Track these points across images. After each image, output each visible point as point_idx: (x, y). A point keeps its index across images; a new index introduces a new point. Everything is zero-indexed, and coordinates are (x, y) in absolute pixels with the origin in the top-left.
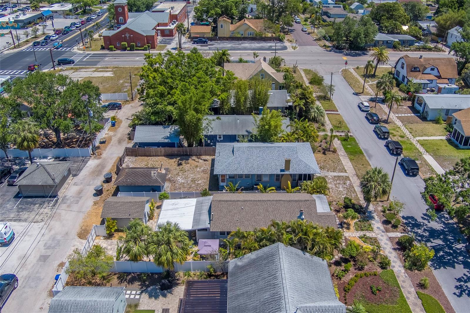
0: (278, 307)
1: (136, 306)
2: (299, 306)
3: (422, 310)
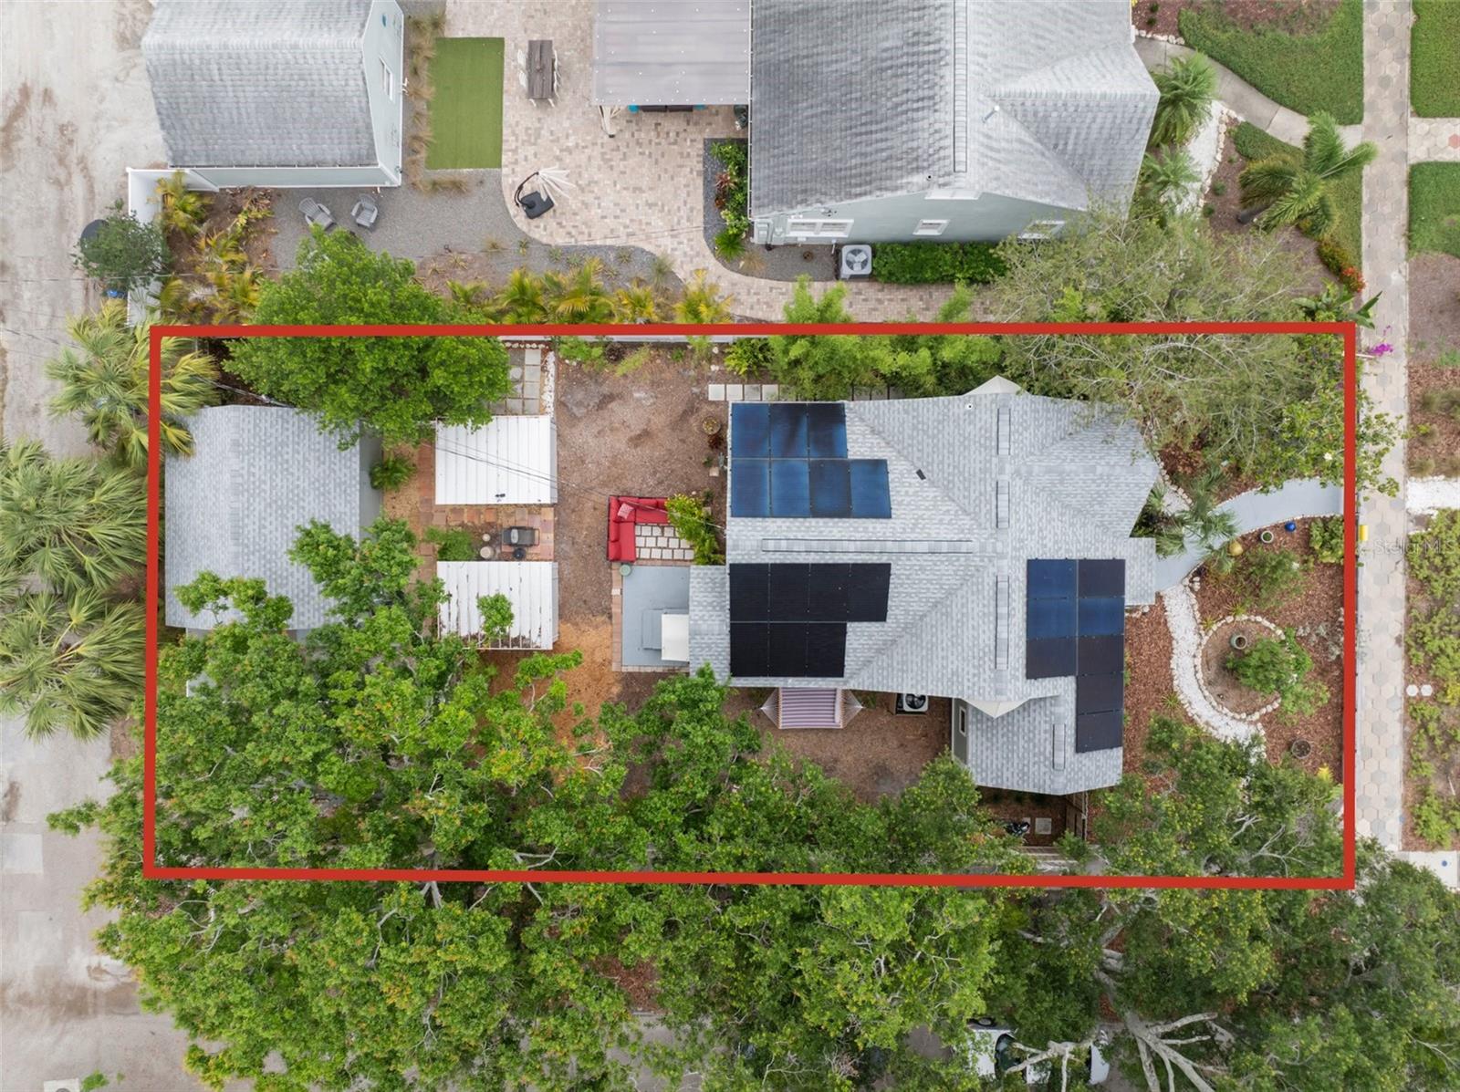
0: (927, 93)
1: (437, 24)
2: (1002, 89)
3: (1398, 59)
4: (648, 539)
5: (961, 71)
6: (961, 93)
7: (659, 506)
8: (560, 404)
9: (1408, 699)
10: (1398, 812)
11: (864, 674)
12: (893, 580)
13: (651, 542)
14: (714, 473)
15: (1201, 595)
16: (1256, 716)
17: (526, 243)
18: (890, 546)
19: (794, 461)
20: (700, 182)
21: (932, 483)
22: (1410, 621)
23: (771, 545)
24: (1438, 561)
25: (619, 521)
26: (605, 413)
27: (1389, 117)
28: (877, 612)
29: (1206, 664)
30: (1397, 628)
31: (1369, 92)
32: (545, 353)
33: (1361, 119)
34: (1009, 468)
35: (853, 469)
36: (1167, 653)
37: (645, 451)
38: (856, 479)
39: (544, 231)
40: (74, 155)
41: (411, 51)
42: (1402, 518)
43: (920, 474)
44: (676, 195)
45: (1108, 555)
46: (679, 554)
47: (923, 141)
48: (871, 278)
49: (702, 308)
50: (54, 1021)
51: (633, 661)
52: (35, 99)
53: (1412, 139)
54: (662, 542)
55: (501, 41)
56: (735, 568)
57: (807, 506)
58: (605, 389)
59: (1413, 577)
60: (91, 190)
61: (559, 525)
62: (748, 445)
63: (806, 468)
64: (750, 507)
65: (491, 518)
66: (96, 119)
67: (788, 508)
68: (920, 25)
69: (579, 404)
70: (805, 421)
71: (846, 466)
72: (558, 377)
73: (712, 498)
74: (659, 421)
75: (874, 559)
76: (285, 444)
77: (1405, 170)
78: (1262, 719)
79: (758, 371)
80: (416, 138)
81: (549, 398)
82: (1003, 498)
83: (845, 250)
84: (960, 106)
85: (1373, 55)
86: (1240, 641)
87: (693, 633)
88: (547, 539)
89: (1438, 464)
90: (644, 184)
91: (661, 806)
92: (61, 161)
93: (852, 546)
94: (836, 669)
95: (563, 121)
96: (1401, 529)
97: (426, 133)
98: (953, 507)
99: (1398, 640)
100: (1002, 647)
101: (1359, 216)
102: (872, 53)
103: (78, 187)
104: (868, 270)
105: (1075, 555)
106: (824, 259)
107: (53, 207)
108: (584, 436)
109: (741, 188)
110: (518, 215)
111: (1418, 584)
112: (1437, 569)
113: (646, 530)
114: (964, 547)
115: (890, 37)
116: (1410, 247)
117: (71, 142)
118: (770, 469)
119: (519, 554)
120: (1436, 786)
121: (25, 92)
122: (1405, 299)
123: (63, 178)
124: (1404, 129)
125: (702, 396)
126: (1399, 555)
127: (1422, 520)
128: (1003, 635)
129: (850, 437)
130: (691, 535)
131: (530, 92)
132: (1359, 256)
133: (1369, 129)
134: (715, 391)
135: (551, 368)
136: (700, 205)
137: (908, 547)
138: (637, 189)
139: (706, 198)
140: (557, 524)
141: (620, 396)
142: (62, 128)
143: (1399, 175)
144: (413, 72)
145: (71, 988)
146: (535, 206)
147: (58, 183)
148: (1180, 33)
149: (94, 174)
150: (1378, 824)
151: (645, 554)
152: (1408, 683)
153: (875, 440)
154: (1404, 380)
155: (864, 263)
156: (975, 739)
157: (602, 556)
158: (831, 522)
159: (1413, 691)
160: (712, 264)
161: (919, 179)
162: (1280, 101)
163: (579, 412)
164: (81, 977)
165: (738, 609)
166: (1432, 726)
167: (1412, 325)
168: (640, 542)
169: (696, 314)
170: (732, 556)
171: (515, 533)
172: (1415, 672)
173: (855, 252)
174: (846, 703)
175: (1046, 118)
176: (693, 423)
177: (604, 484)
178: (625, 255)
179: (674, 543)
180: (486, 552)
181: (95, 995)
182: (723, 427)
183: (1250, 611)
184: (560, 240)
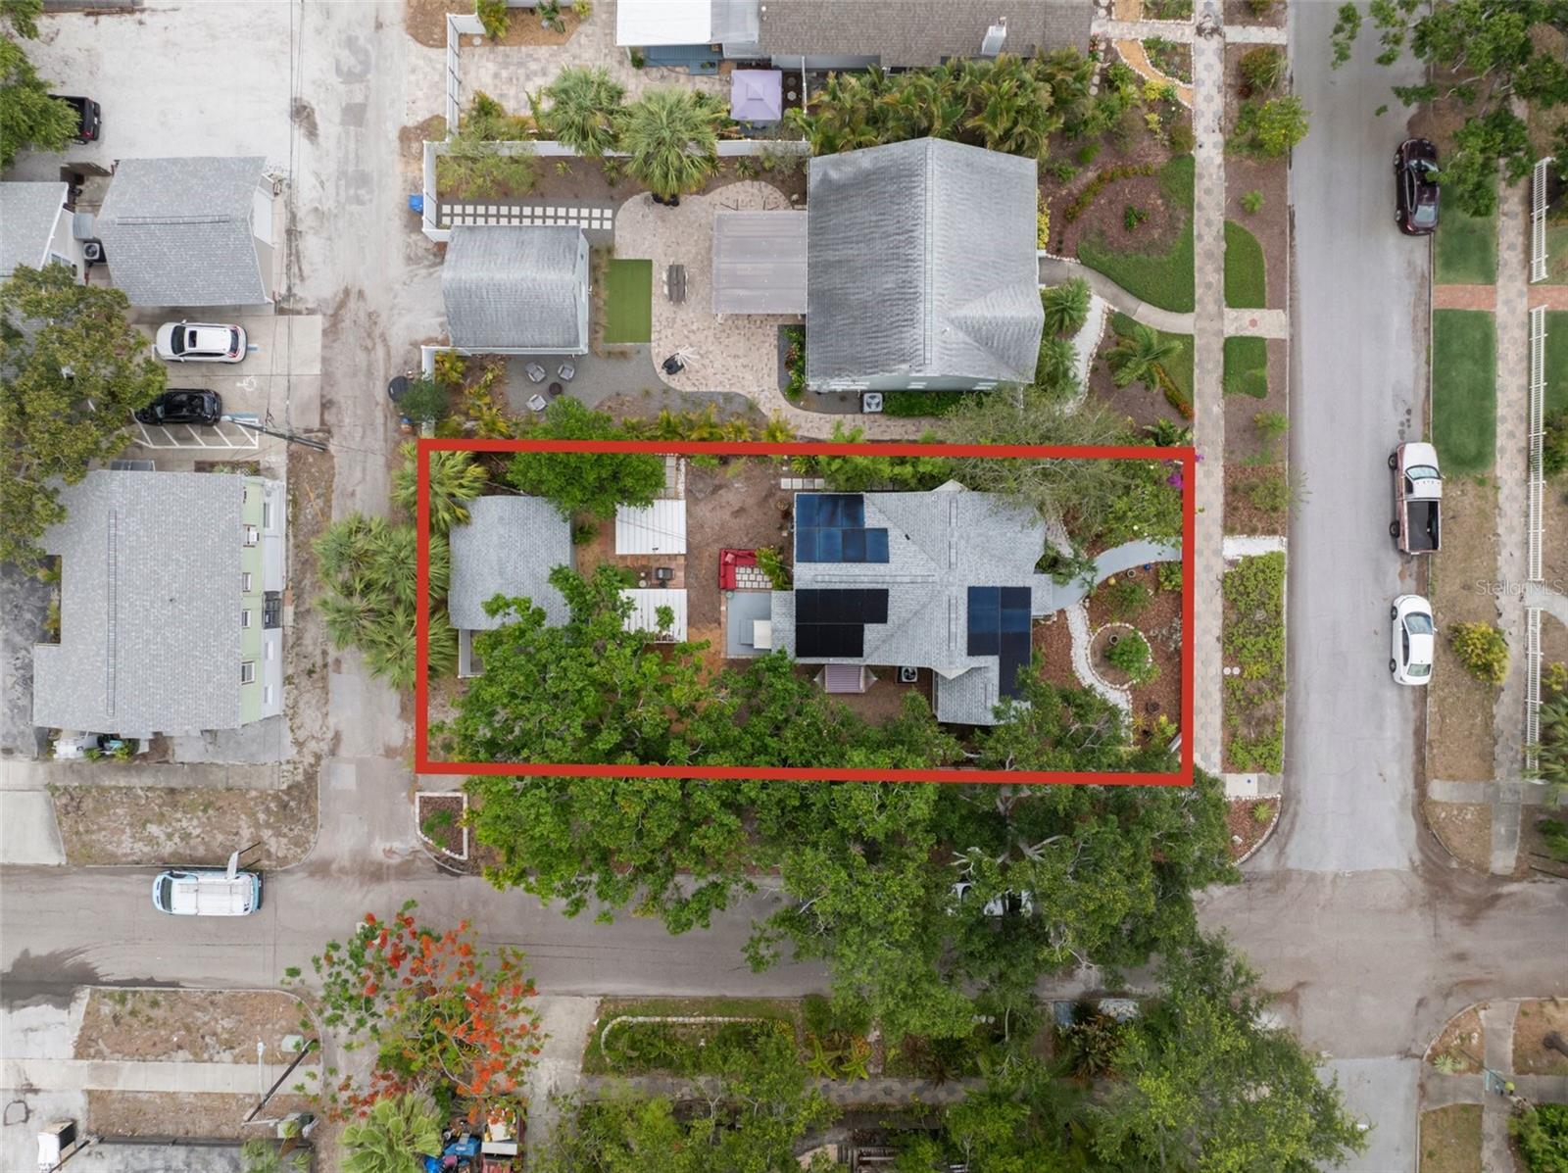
0: (909, 317)
1: (610, 250)
2: (953, 315)
3: (1217, 271)
4: (744, 576)
5: (928, 306)
6: (928, 318)
7: (751, 555)
8: (688, 491)
9: (1224, 677)
10: (1219, 748)
11: (876, 655)
12: (890, 599)
13: (745, 577)
14: (785, 534)
15: (1090, 610)
16: (1126, 686)
17: (667, 390)
18: (887, 579)
19: (834, 529)
20: (776, 352)
21: (914, 543)
22: (1225, 627)
23: (819, 578)
24: (1241, 588)
25: (726, 564)
26: (716, 496)
27: (1212, 308)
28: (882, 618)
29: (1094, 653)
30: (1217, 631)
31: (1199, 292)
32: (678, 459)
33: (1193, 310)
34: (956, 534)
35: (868, 534)
36: (1069, 646)
37: (742, 520)
38: (869, 538)
39: (678, 382)
40: (377, 331)
41: (593, 268)
42: (1221, 562)
43: (907, 537)
44: (760, 361)
45: (1021, 584)
46: (762, 585)
47: (907, 345)
48: (882, 412)
49: (778, 434)
50: (362, 884)
51: (734, 652)
52: (353, 296)
53: (1226, 322)
54: (752, 577)
55: (649, 263)
56: (798, 591)
57: (840, 555)
58: (717, 482)
59: (1227, 599)
60: (388, 354)
61: (687, 568)
62: (806, 519)
63: (840, 534)
64: (807, 557)
65: (644, 562)
66: (392, 309)
67: (830, 557)
68: (905, 277)
69: (700, 491)
70: (841, 503)
71: (864, 531)
72: (687, 474)
73: (784, 549)
74: (750, 502)
75: (879, 587)
76: (528, 518)
77: (1222, 341)
78: (1129, 688)
79: (812, 472)
80: (596, 324)
81: (681, 487)
82: (953, 551)
83: (866, 396)
84: (928, 326)
85: (1200, 269)
86: (1114, 639)
87: (774, 631)
88: (680, 575)
89: (1243, 527)
90: (741, 353)
91: (760, 725)
92: (369, 335)
93: (866, 579)
94: (859, 653)
95: (690, 314)
96: (1220, 568)
97: (604, 320)
98: (925, 557)
99: (1218, 639)
100: (953, 637)
101: (1192, 370)
102: (878, 291)
103: (380, 352)
104: (880, 409)
105: (998, 584)
106: (853, 402)
107: (364, 364)
108: (704, 511)
109: (802, 358)
110: (663, 375)
111: (1230, 604)
112: (1241, 594)
113: (742, 570)
114: (931, 579)
115: (889, 282)
116: (1225, 390)
117: (375, 323)
118: (819, 534)
119: (663, 584)
120: (1243, 731)
121: (347, 292)
122: (1222, 423)
123: (370, 346)
124: (1221, 315)
125: (777, 486)
126: (1218, 584)
127: (1233, 563)
128: (953, 629)
129: (866, 514)
130: (771, 572)
131: (671, 297)
132: (1192, 396)
133: (1199, 316)
134: (785, 483)
135: (683, 468)
136: (776, 367)
137: (899, 579)
138: (737, 357)
139: (780, 361)
140: (686, 567)
141: (726, 486)
142: (370, 315)
143: (1217, 344)
144: (594, 281)
145: (372, 863)
146: (672, 366)
147: (366, 349)
148: (1077, 256)
149: (391, 344)
150: (1206, 757)
151: (741, 585)
152: (1224, 666)
153: (882, 516)
154: (1222, 474)
155: (878, 405)
156: (942, 695)
157: (714, 586)
158: (854, 565)
159: (1227, 671)
160: (783, 403)
161: (905, 367)
162: (1141, 298)
163: (700, 496)
164: (379, 856)
165: (800, 616)
166: (1238, 693)
167: (1226, 440)
168: (738, 577)
169: (774, 437)
170: (797, 585)
171: (661, 572)
172: (1229, 659)
173: (872, 398)
174: (867, 677)
175: (979, 329)
176: (772, 502)
177: (716, 541)
178: (729, 397)
179: (759, 578)
180: (643, 583)
181: (388, 868)
182: (791, 505)
183: (1121, 621)
184: (689, 389)
